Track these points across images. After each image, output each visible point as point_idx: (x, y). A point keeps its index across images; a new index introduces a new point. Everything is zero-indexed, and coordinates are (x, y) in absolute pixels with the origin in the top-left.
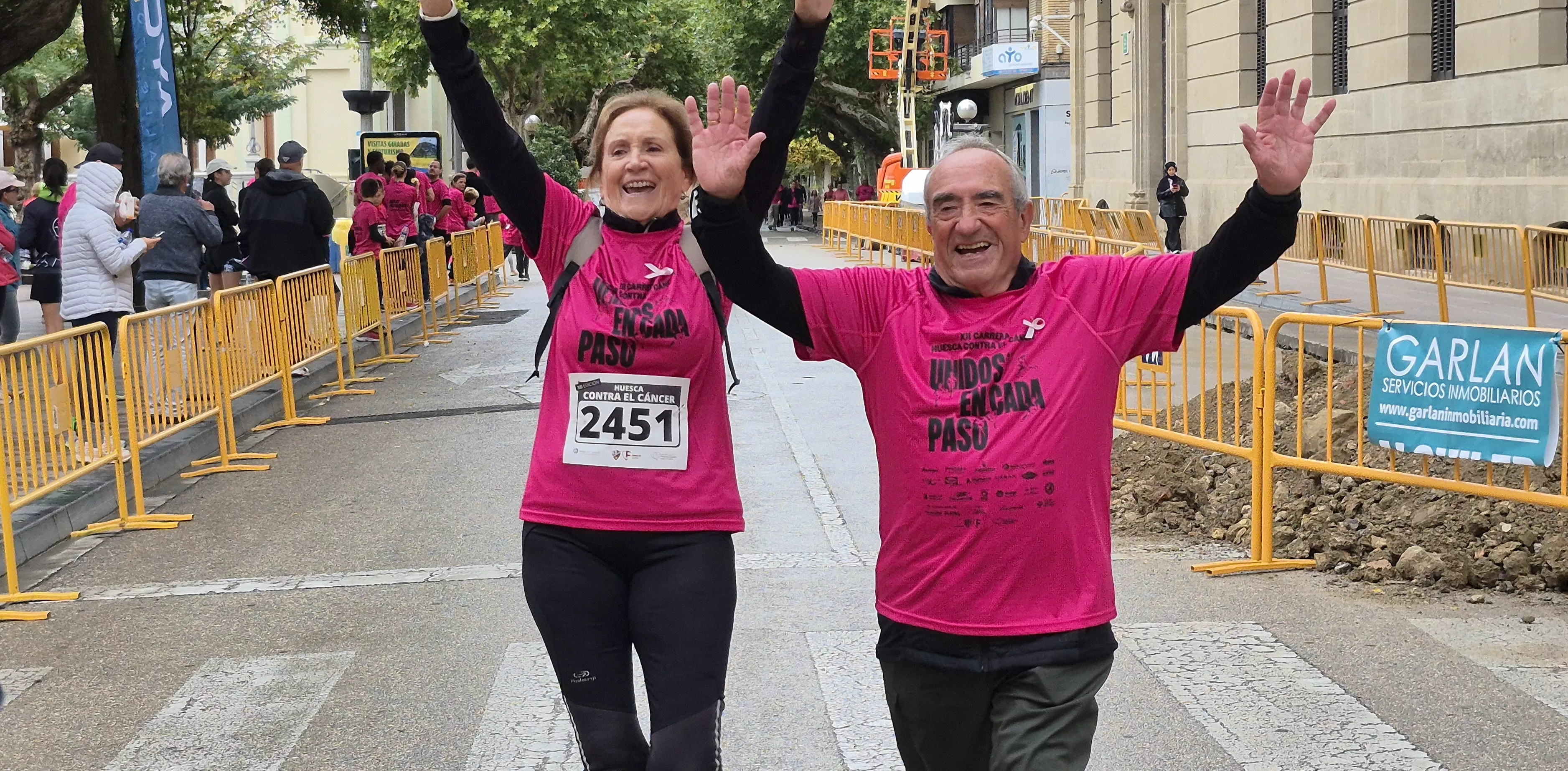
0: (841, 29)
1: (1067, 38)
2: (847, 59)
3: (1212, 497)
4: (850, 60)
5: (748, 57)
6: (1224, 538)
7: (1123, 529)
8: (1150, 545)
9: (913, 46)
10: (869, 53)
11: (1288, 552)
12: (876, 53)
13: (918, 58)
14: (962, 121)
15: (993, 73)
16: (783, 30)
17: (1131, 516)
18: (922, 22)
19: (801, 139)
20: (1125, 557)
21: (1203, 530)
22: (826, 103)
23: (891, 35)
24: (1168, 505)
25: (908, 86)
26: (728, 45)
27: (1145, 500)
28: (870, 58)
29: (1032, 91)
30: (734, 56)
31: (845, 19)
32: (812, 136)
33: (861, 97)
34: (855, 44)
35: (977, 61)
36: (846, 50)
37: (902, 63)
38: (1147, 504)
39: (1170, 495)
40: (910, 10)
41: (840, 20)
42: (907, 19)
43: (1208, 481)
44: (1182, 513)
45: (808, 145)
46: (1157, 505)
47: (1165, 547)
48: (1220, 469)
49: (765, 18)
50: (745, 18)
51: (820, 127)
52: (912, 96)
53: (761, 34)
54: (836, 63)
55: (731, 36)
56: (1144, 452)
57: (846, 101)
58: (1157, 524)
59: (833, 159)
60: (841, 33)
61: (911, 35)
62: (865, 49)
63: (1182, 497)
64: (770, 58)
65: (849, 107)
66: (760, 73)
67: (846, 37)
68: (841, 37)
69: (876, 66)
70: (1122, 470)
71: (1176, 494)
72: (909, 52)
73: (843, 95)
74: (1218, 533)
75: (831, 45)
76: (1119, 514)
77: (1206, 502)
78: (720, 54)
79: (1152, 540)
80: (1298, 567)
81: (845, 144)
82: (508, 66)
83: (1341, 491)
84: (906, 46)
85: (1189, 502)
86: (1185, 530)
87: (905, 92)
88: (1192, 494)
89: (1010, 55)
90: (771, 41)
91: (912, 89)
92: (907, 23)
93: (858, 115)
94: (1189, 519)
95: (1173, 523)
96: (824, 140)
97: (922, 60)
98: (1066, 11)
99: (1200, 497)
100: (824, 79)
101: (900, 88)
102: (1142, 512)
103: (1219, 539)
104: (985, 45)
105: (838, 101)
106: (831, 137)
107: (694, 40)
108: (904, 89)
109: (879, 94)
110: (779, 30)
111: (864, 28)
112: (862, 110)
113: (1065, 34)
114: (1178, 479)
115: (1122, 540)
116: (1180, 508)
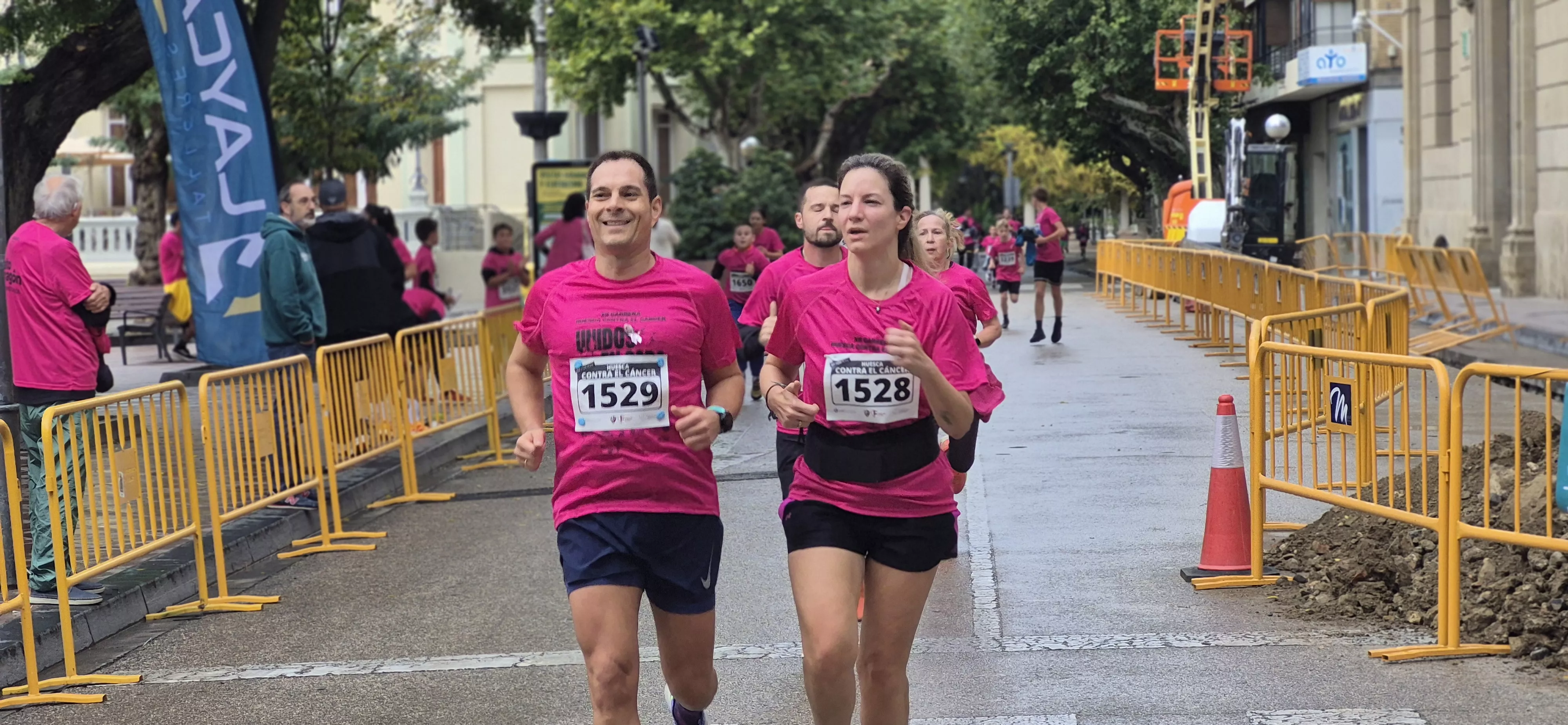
0: (1125, 30)
1: (1399, 39)
2: (1132, 66)
3: (1416, 577)
4: (1136, 67)
5: (1012, 65)
6: (1422, 622)
7: (1311, 613)
8: (1335, 629)
9: (1206, 50)
10: (1156, 58)
11: (1483, 636)
12: (1164, 59)
13: (1214, 65)
14: (1271, 140)
15: (1309, 82)
16: (1055, 32)
17: (1323, 598)
18: (1218, 20)
19: (1091, 163)
20: (1301, 642)
21: (1401, 614)
22: (1110, 120)
23: (1182, 37)
24: (1363, 585)
25: (1200, 99)
26: (986, 51)
27: (1338, 579)
28: (1156, 65)
29: (1360, 103)
30: (995, 63)
31: (1129, 18)
32: (1103, 159)
33: (1151, 112)
34: (1141, 49)
35: (1292, 68)
36: (1132, 55)
37: (1192, 70)
38: (1340, 584)
39: (1365, 574)
40: (1203, 6)
41: (1123, 20)
42: (1199, 16)
43: (1415, 559)
44: (1379, 595)
45: (1101, 170)
46: (1351, 586)
47: (1351, 631)
48: (1429, 545)
49: (1033, 17)
50: (1008, 17)
51: (1112, 150)
52: (1206, 111)
53: (1027, 37)
54: (1119, 72)
55: (991, 37)
56: (1357, 528)
57: (1133, 119)
58: (1349, 608)
59: (1132, 189)
60: (1125, 35)
61: (1204, 38)
62: (1152, 53)
63: (1381, 576)
64: (1038, 67)
65: (1136, 125)
66: (1027, 84)
67: (1131, 40)
68: (1125, 40)
69: (1163, 75)
70: (1331, 549)
71: (1373, 573)
72: (1202, 58)
73: (1128, 110)
74: (1414, 617)
75: (1113, 50)
76: (1311, 597)
77: (1409, 582)
78: (978, 61)
79: (1339, 625)
80: (1492, 653)
81: (1143, 170)
82: (721, 78)
83: (1549, 568)
84: (1198, 50)
85: (1388, 582)
86: (1380, 613)
87: (1197, 106)
88: (1392, 573)
89: (1331, 58)
90: (1040, 45)
91: (1205, 102)
92: (1198, 23)
93: (1148, 135)
94: (1386, 602)
95: (1368, 606)
96: (1117, 165)
97: (1220, 67)
98: (1399, 5)
99: (1402, 577)
100: (1105, 91)
101: (1191, 102)
102: (1336, 594)
103: (1415, 623)
104: (1301, 47)
105: (1124, 117)
106: (1127, 161)
107: (949, 45)
108: (1195, 102)
109: (1173, 109)
110: (1050, 31)
111: (1153, 28)
112: (1152, 128)
113: (1397, 33)
114: (1377, 556)
115: (1306, 624)
116: (1377, 589)
